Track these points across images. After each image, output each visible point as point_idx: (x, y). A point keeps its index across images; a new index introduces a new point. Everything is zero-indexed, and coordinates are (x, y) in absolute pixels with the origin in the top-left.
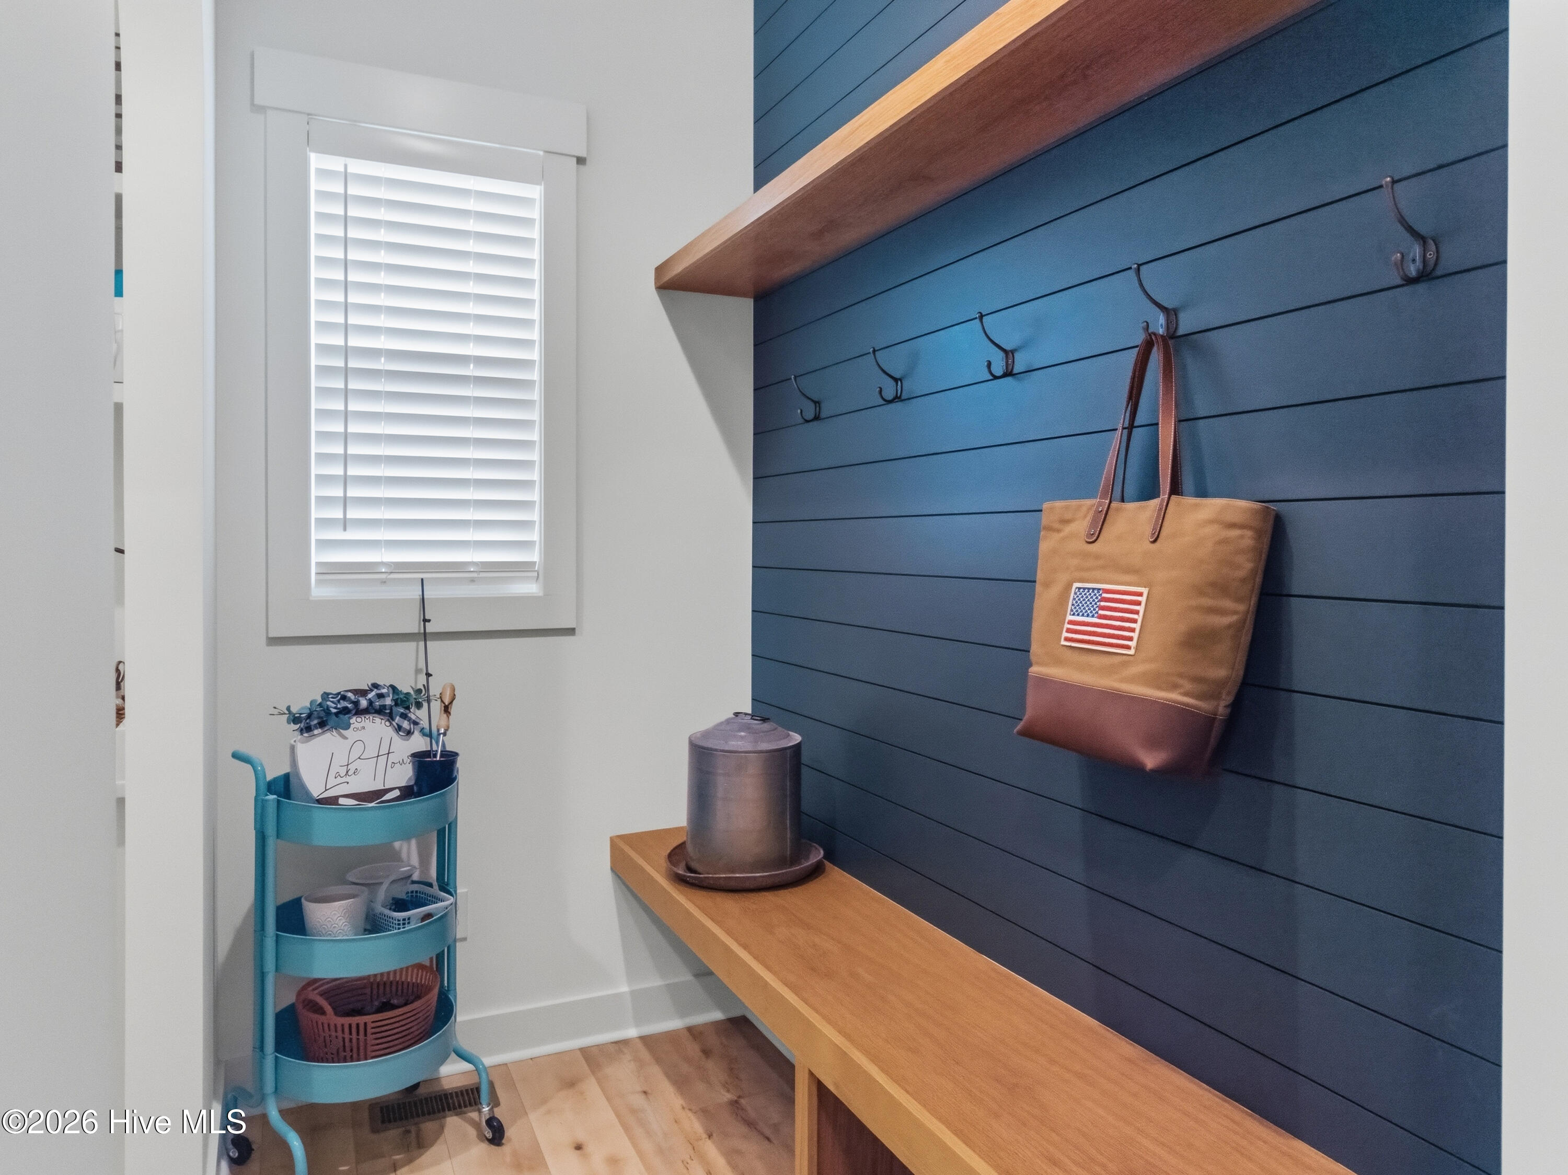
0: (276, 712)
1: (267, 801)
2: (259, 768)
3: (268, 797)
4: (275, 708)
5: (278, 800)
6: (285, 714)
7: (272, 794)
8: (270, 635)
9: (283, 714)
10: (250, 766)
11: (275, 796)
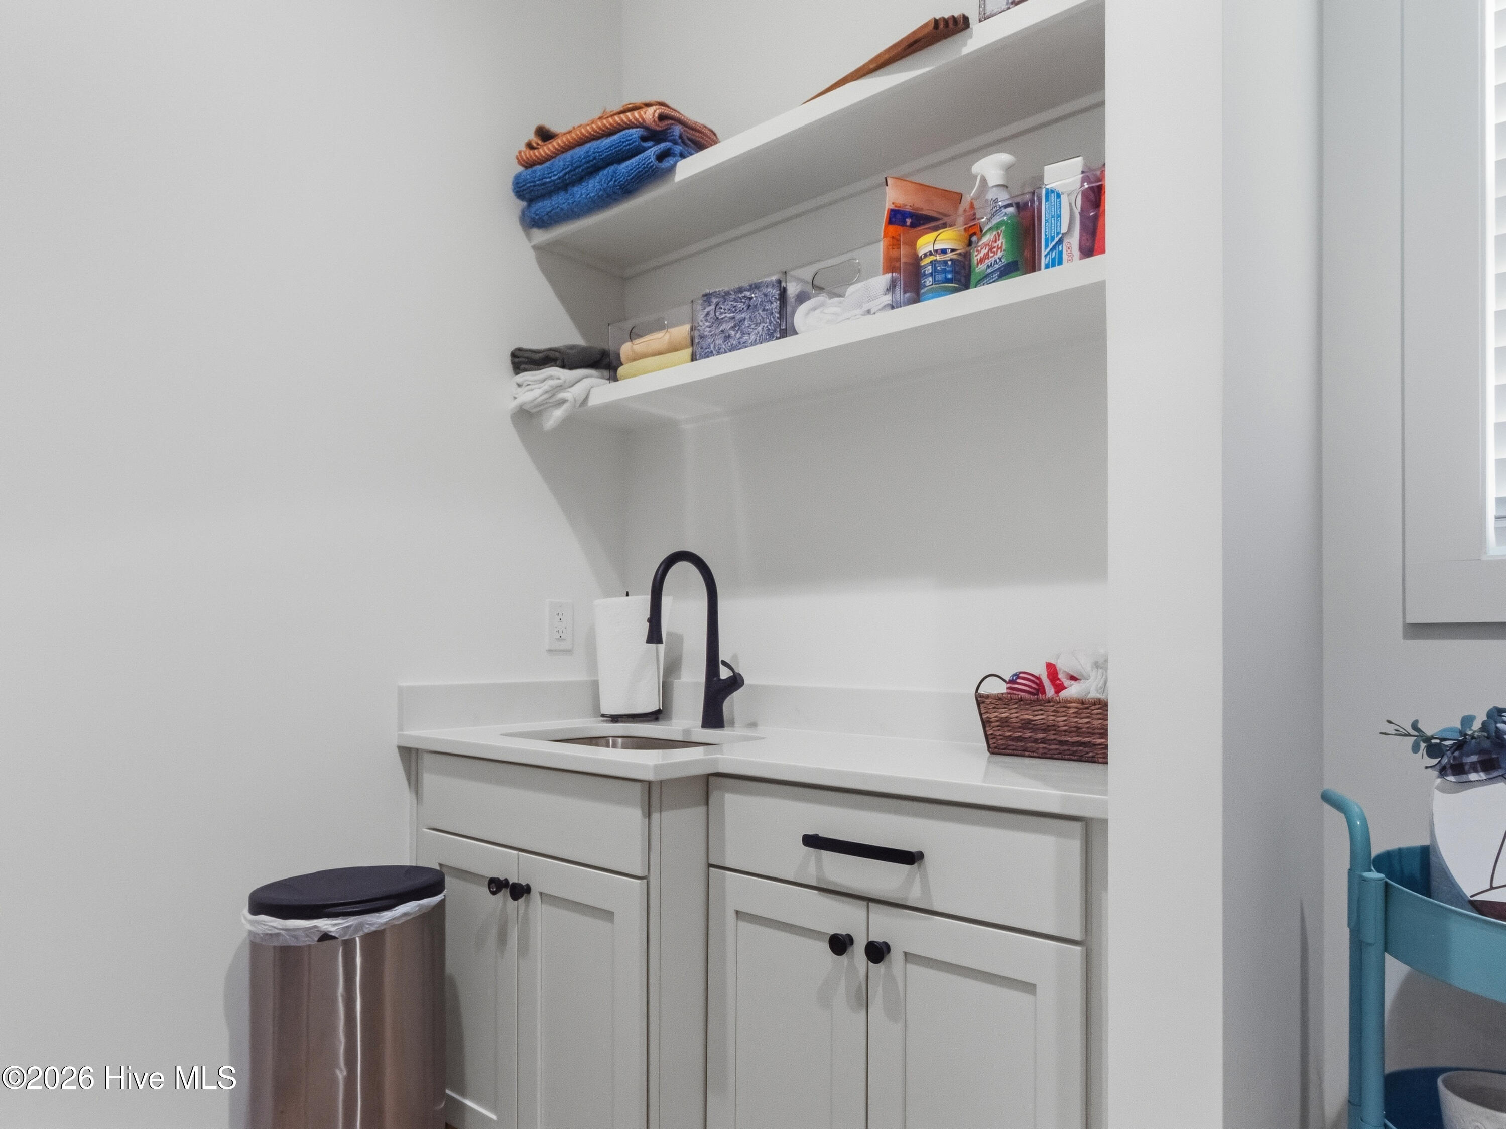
0: (1391, 729)
1: (1365, 880)
2: (1359, 823)
3: (1367, 875)
4: (1390, 722)
5: (1386, 884)
6: (1409, 735)
7: (1379, 871)
8: (1411, 620)
9: (1405, 735)
10: (1343, 815)
11: (1382, 876)
